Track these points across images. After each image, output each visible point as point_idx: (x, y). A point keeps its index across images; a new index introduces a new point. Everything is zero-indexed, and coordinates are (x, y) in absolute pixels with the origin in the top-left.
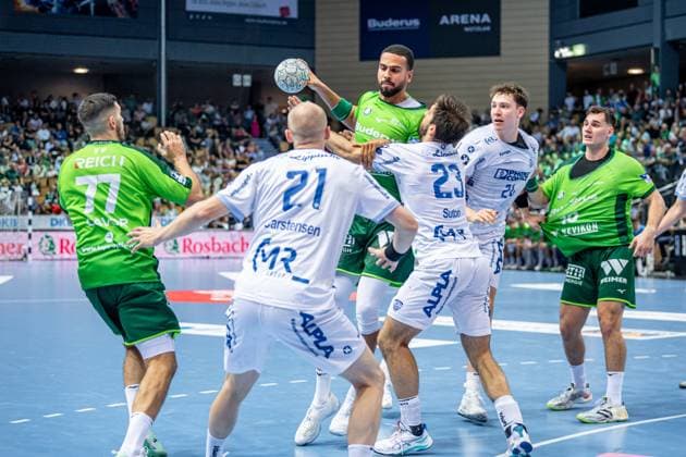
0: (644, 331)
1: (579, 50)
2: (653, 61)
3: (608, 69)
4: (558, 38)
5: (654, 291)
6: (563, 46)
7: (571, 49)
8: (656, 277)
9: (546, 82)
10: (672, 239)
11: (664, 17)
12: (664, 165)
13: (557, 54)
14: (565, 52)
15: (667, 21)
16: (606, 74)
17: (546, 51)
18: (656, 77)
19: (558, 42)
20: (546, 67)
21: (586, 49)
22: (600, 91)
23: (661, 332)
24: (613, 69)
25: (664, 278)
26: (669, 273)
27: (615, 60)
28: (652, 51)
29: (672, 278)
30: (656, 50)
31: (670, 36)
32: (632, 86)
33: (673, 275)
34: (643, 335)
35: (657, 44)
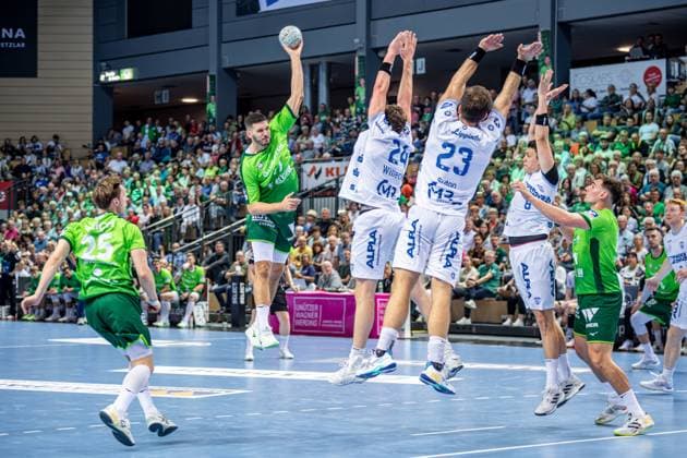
0: (198, 390)
1: (127, 74)
2: (208, 90)
3: (160, 97)
4: (104, 61)
5: (209, 344)
6: (109, 69)
7: (119, 74)
8: (210, 328)
9: (90, 109)
10: (229, 287)
11: (220, 41)
12: (217, 204)
13: (102, 78)
14: (111, 76)
15: (224, 46)
16: (156, 102)
17: (90, 74)
18: (212, 108)
19: (104, 64)
20: (90, 91)
21: (134, 74)
22: (149, 119)
23: (216, 390)
24: (165, 98)
25: (221, 329)
26: (225, 324)
27: (166, 87)
28: (208, 78)
29: (228, 329)
30: (212, 77)
31: (227, 64)
32: (188, 117)
33: (230, 326)
34: (196, 393)
35: (213, 71)
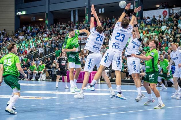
0: (43, 97)
1: (24, 13)
2: (46, 17)
3: (33, 19)
4: (17, 9)
5: (46, 85)
6: (19, 11)
7: (22, 13)
8: (47, 81)
9: (14, 22)
10: (51, 70)
11: (49, 4)
12: (48, 47)
13: (17, 14)
14: (20, 13)
15: (50, 5)
16: (32, 20)
17: (14, 13)
18: (47, 22)
19: (17, 10)
20: (14, 17)
21: (26, 13)
22: (30, 25)
23: (48, 97)
24: (34, 19)
25: (49, 81)
26: (50, 80)
27: (34, 16)
28: (46, 14)
29: (51, 81)
30: (47, 14)
31: (51, 10)
32: (40, 24)
33: (52, 80)
34: (42, 98)
35: (47, 12)
